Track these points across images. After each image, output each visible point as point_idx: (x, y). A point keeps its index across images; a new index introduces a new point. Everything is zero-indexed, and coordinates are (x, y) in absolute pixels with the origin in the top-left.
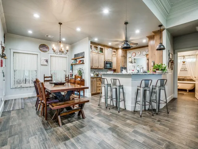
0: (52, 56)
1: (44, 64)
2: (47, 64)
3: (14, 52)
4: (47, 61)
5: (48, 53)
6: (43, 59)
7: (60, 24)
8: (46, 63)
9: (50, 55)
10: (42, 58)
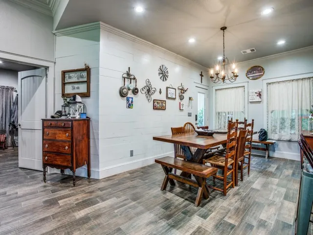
0: (270, 84)
1: (254, 101)
2: (260, 100)
3: (216, 90)
4: (260, 95)
5: (263, 80)
6: (252, 93)
7: (224, 30)
8: (258, 99)
9: (265, 82)
10: (251, 91)
